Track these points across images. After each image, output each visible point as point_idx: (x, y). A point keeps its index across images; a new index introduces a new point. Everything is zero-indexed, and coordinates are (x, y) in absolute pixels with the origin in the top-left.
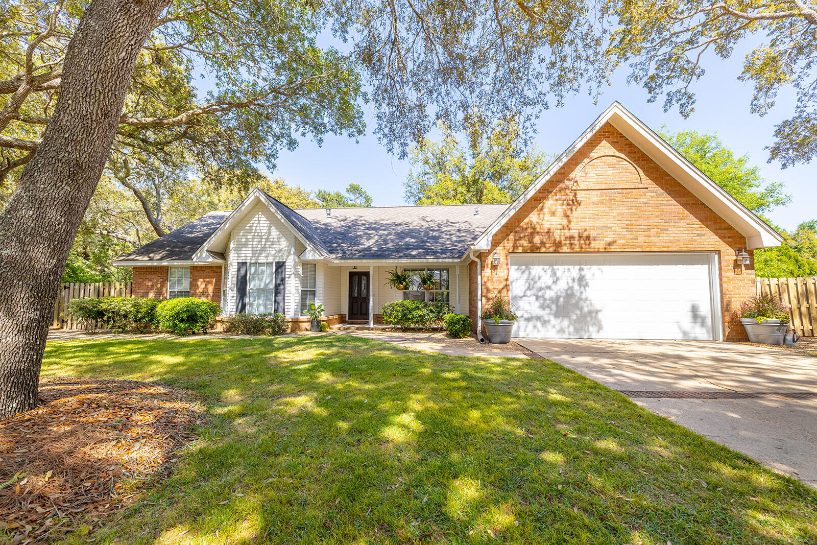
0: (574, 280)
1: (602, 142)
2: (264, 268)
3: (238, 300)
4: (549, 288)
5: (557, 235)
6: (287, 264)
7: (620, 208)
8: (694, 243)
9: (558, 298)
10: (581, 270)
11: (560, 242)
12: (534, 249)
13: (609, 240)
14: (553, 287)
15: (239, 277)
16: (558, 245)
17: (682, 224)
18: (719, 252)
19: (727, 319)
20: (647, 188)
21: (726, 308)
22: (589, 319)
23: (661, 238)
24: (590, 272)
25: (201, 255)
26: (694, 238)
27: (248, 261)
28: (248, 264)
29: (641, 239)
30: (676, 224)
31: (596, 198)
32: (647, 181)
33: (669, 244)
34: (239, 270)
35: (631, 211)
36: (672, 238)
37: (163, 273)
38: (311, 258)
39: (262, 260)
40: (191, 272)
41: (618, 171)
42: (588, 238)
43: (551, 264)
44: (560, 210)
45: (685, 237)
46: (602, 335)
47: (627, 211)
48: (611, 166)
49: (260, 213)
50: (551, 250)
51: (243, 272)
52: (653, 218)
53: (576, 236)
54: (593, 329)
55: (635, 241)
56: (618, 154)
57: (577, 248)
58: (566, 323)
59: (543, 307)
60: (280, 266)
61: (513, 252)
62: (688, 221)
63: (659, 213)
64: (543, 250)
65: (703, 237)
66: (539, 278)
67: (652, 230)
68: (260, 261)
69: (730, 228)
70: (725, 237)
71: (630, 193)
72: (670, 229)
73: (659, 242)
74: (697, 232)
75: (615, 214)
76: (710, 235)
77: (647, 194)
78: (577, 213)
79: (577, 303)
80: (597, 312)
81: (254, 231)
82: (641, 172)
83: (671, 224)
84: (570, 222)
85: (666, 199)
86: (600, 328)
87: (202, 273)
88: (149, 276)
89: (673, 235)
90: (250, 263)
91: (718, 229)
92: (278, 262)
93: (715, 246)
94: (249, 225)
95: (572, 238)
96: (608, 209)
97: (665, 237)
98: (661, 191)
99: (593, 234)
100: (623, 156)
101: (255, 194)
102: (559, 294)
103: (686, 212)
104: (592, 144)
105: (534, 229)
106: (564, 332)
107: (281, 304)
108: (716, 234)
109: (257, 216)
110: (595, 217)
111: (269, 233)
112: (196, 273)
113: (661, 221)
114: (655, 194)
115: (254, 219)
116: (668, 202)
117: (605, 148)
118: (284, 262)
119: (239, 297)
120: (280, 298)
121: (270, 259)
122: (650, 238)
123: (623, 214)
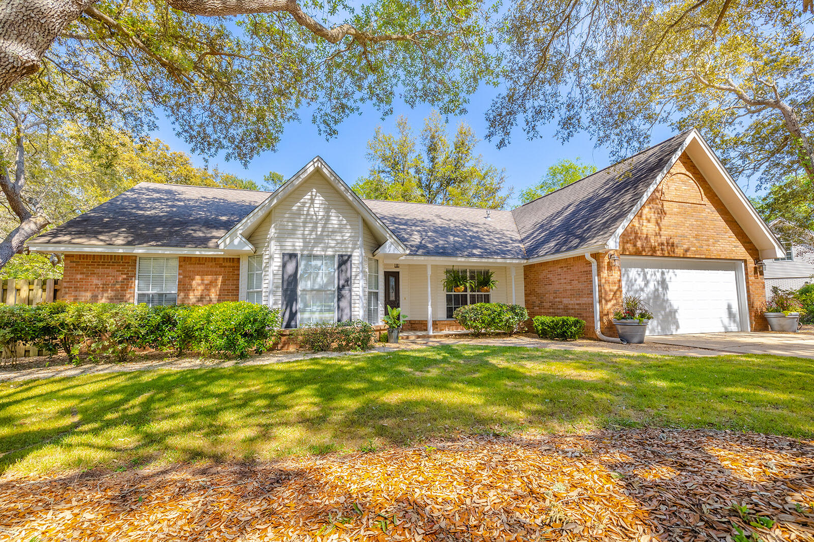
0: (658, 283)
2: (319, 263)
3: (284, 307)
4: (642, 290)
5: (653, 241)
6: (353, 258)
7: (691, 220)
8: (733, 253)
9: (649, 299)
10: (663, 273)
11: (655, 247)
12: (638, 253)
13: (685, 247)
14: (645, 289)
15: (286, 277)
16: (654, 250)
17: (725, 236)
18: (745, 261)
19: (753, 314)
20: (706, 205)
21: (751, 305)
22: (670, 318)
23: (715, 248)
24: (670, 274)
25: (232, 241)
26: (732, 249)
27: (299, 252)
28: (299, 256)
29: (705, 247)
30: (723, 236)
31: (676, 210)
32: (706, 200)
33: (720, 253)
34: (284, 266)
35: (698, 223)
37: (127, 263)
38: (392, 252)
39: (317, 251)
40: (180, 266)
41: (688, 188)
42: (673, 245)
43: (643, 267)
44: (653, 217)
45: (728, 247)
46: (680, 332)
47: (695, 223)
48: (684, 182)
49: (314, 190)
50: (649, 254)
51: (290, 268)
52: (710, 231)
53: (665, 242)
54: (673, 328)
55: (701, 249)
56: (688, 173)
57: (666, 254)
60: (344, 261)
61: (622, 254)
63: (713, 226)
64: (644, 253)
65: (736, 248)
66: (635, 281)
67: (710, 240)
68: (314, 252)
69: (750, 243)
70: (749, 249)
71: (696, 207)
72: (720, 241)
73: (714, 251)
74: (734, 244)
75: (688, 225)
76: (740, 247)
77: (705, 210)
78: (666, 221)
79: (662, 304)
80: (675, 312)
81: (305, 213)
82: (702, 190)
83: (720, 236)
84: (660, 229)
85: (716, 215)
86: (678, 327)
87: (198, 268)
88: (100, 270)
89: (722, 245)
90: (302, 255)
91: (745, 243)
92: (342, 256)
93: (742, 255)
94: (299, 204)
95: (662, 244)
96: (684, 219)
97: (718, 247)
98: (713, 208)
99: (676, 241)
100: (691, 175)
101: (316, 165)
102: (650, 295)
105: (636, 233)
106: (654, 331)
107: (347, 311)
108: (744, 246)
109: (310, 194)
110: (677, 225)
111: (327, 218)
112: (189, 268)
113: (715, 233)
114: (710, 211)
115: (306, 197)
117: (680, 167)
118: (350, 256)
119: (285, 303)
120: (344, 304)
121: (330, 252)
122: (709, 247)
123: (693, 225)
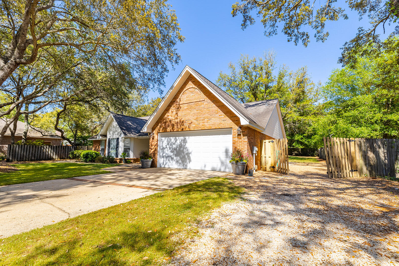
1: (189, 82)
2: (114, 140)
6: (119, 138)
7: (194, 111)
8: (222, 125)
9: (177, 148)
12: (165, 131)
14: (175, 144)
17: (217, 116)
18: (232, 128)
20: (204, 101)
22: (187, 157)
23: (208, 123)
26: (221, 122)
28: (111, 139)
29: (201, 124)
30: (215, 116)
31: (186, 107)
32: (204, 97)
33: (211, 126)
35: (198, 111)
36: (213, 123)
37: (99, 142)
39: (114, 137)
40: (105, 142)
41: (194, 94)
42: (182, 125)
44: (174, 114)
45: (218, 122)
47: (196, 112)
48: (192, 92)
50: (171, 131)
52: (206, 114)
55: (199, 125)
56: (194, 87)
57: (179, 130)
58: (178, 158)
59: (172, 152)
61: (159, 132)
62: (219, 114)
63: (208, 111)
64: (168, 131)
65: (225, 122)
67: (205, 119)
70: (235, 121)
71: (197, 103)
72: (212, 119)
73: (208, 125)
74: (223, 119)
75: (192, 114)
76: (228, 120)
77: (204, 103)
78: (180, 114)
79: (183, 150)
80: (190, 153)
82: (202, 93)
83: (213, 116)
85: (211, 105)
88: (96, 143)
89: (213, 121)
91: (232, 117)
92: (117, 138)
93: (230, 125)
96: (190, 112)
97: (210, 123)
98: (209, 101)
102: (177, 146)
103: (219, 110)
104: (185, 84)
105: (165, 122)
108: (231, 119)
113: (209, 115)
114: (207, 103)
116: (212, 106)
117: (190, 85)
122: (204, 124)
123: (195, 113)
